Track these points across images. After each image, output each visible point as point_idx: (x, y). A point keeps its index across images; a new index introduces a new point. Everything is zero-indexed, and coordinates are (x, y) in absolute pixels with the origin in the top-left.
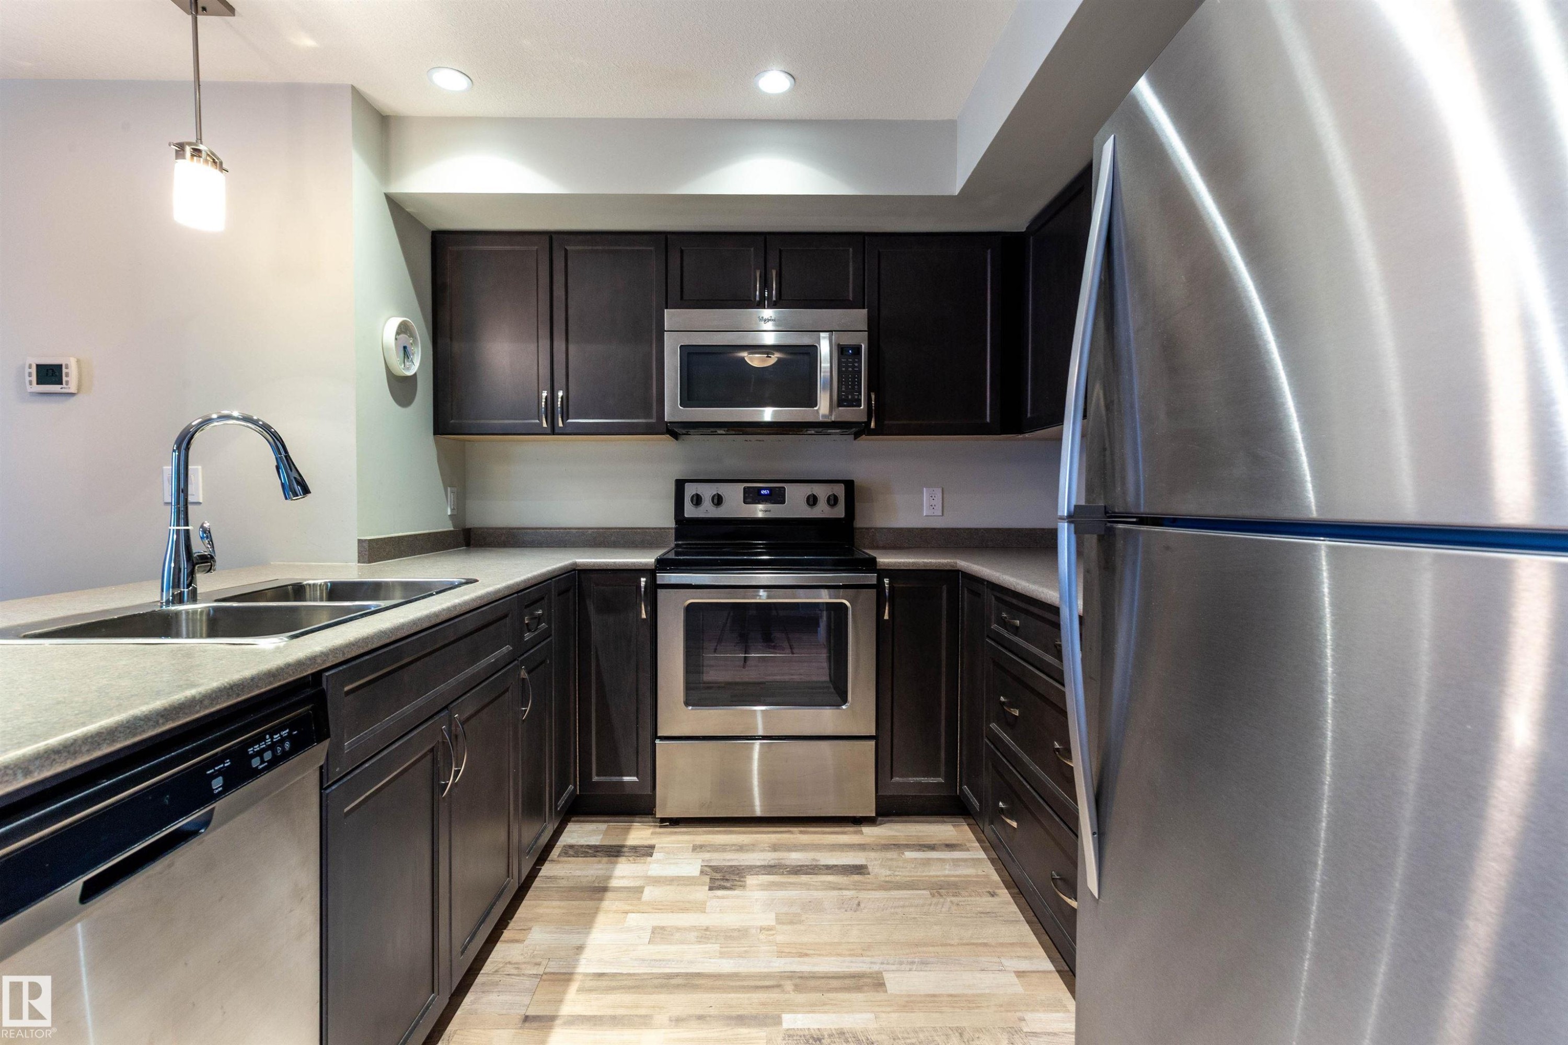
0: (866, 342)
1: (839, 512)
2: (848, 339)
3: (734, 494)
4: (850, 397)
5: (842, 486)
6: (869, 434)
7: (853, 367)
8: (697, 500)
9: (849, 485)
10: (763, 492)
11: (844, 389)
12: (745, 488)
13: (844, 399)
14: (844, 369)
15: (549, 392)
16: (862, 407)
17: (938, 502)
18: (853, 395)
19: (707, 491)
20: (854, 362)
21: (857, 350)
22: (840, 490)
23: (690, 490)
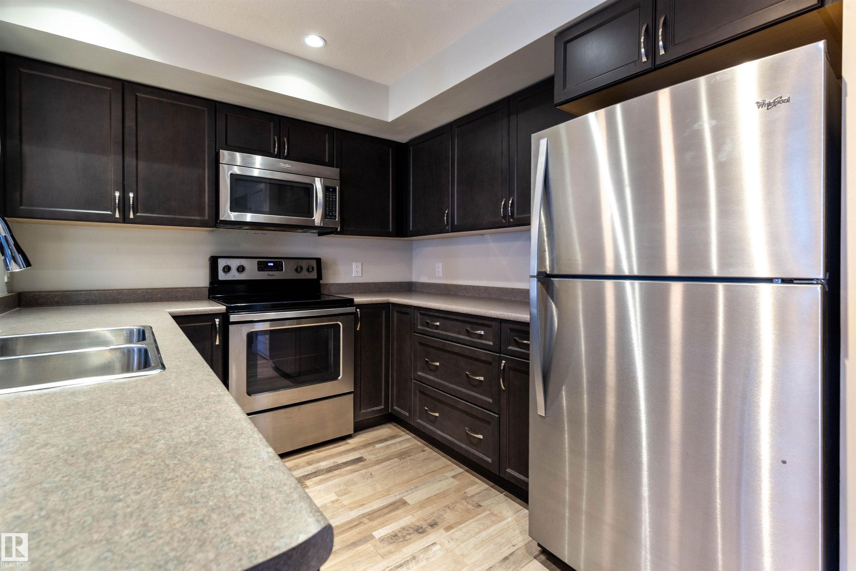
0: (339, 186)
1: (314, 275)
2: (329, 184)
3: (251, 266)
4: (331, 214)
5: (315, 261)
6: (337, 234)
7: (333, 198)
8: (227, 269)
9: (318, 261)
10: (269, 264)
11: (328, 209)
12: (258, 262)
13: (327, 214)
14: (328, 199)
15: (122, 192)
16: (337, 220)
17: (360, 269)
18: (332, 213)
19: (234, 264)
20: (332, 196)
21: (334, 189)
22: (314, 263)
23: (222, 263)
